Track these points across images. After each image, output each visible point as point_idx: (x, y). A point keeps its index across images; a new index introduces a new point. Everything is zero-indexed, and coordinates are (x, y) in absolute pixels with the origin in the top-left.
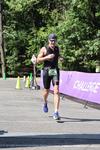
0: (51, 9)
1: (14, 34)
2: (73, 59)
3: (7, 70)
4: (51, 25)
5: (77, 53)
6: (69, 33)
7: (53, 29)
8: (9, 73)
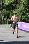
0: (17, 4)
1: (6, 12)
2: (23, 19)
3: (4, 22)
4: (17, 9)
5: (24, 17)
6: (22, 11)
7: (17, 10)
8: (5, 23)
